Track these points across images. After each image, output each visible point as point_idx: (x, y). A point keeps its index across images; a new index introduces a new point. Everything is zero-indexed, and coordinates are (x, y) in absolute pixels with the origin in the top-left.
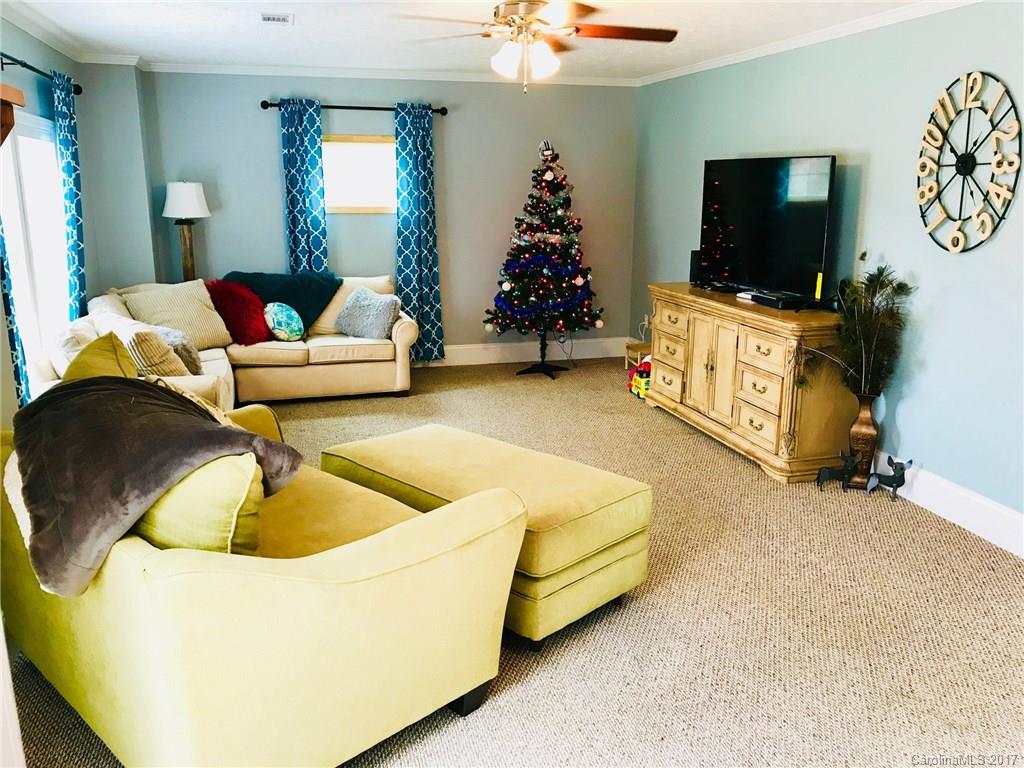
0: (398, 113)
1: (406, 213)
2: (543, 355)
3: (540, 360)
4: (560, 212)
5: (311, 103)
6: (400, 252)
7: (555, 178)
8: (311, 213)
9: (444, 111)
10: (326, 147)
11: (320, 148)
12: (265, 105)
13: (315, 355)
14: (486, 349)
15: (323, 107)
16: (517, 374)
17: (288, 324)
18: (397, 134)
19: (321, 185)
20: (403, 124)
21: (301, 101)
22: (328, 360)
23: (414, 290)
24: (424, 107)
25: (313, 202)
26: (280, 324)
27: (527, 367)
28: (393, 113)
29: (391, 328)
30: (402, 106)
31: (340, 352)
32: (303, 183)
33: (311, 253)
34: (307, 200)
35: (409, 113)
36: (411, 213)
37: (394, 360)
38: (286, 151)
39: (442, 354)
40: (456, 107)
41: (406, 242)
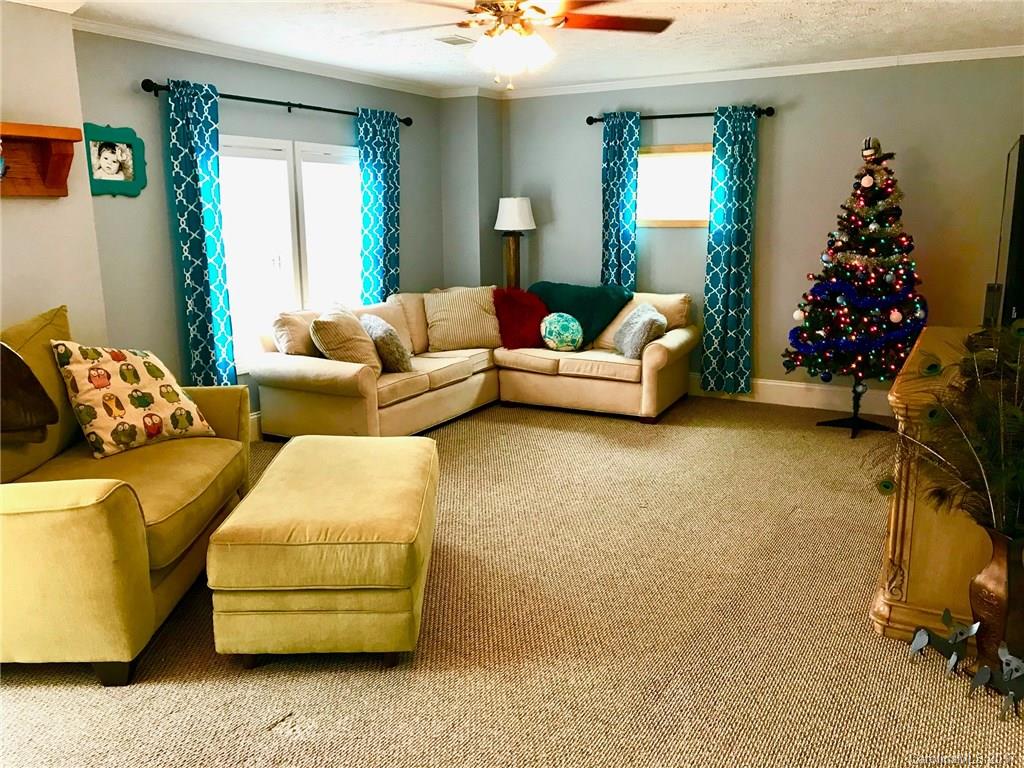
0: (717, 118)
1: (720, 227)
2: (856, 406)
3: (852, 411)
4: (872, 227)
5: (631, 115)
6: (709, 269)
7: (874, 185)
8: (624, 227)
9: (770, 112)
10: (643, 159)
11: (636, 160)
12: (591, 121)
13: (564, 366)
14: (808, 390)
15: (642, 118)
16: (819, 424)
17: (559, 334)
18: (715, 140)
19: (634, 198)
20: (722, 129)
21: (622, 114)
22: (574, 373)
23: (718, 312)
24: (746, 109)
25: (627, 216)
26: (551, 333)
27: (836, 418)
28: (712, 118)
29: (642, 349)
30: (723, 110)
31: (586, 366)
32: (619, 197)
33: (620, 266)
34: (621, 214)
35: (729, 117)
36: (724, 227)
37: (640, 382)
38: (605, 165)
39: (749, 387)
40: (792, 105)
41: (716, 260)
